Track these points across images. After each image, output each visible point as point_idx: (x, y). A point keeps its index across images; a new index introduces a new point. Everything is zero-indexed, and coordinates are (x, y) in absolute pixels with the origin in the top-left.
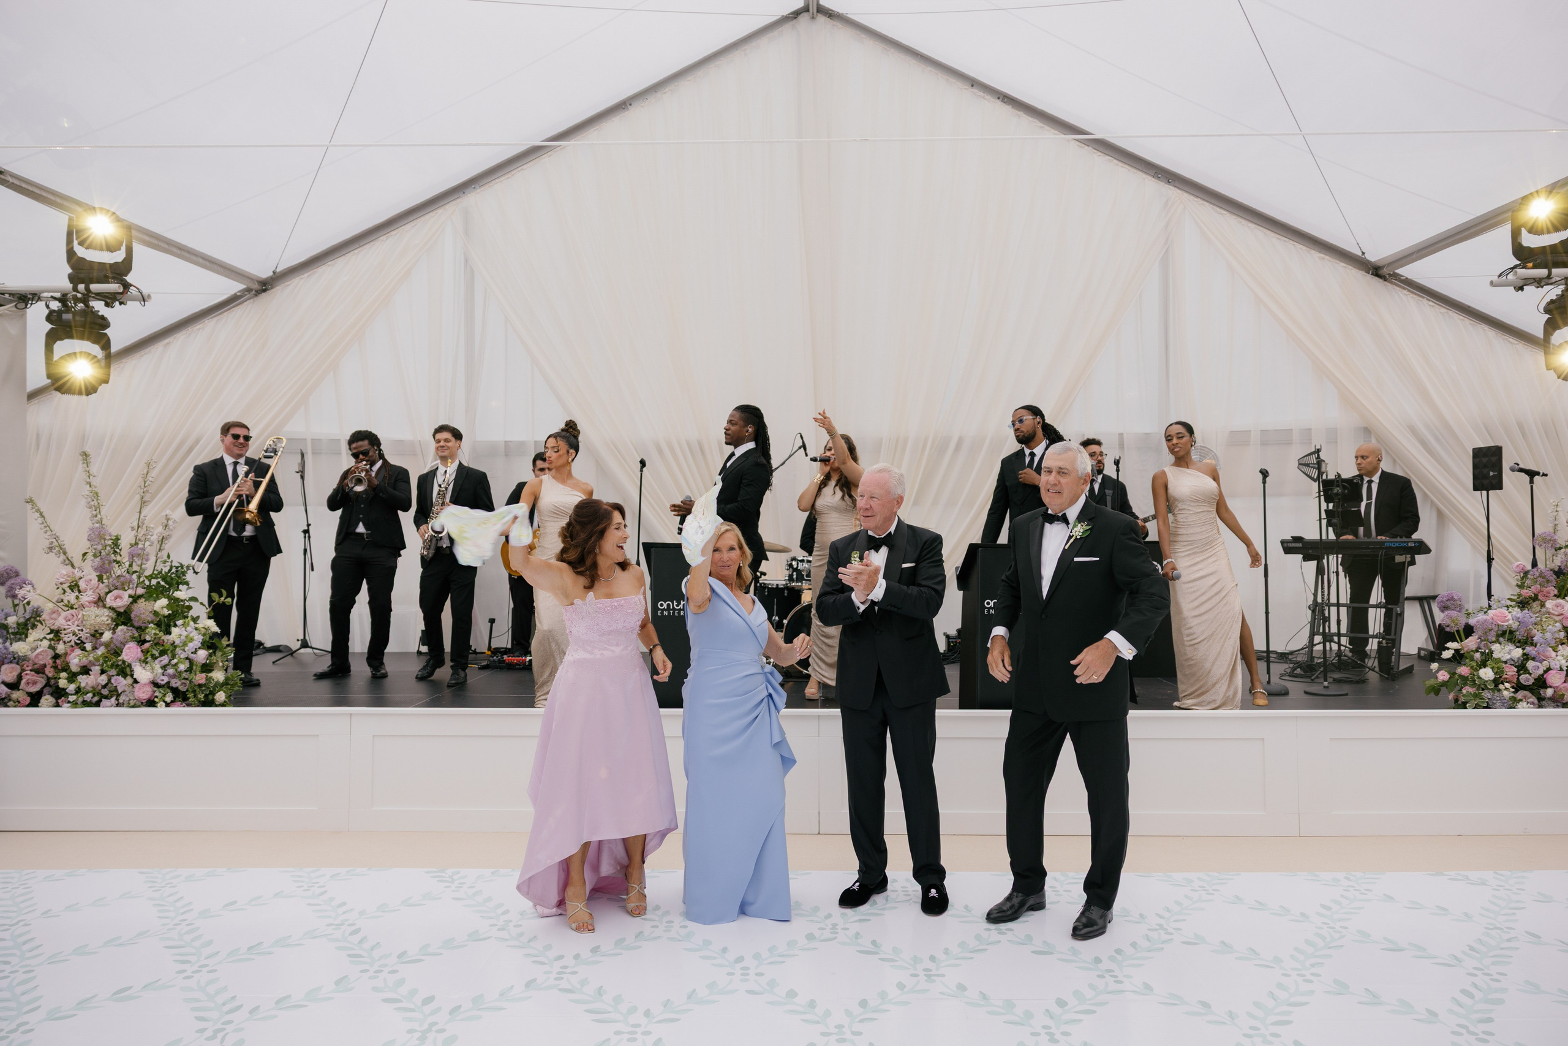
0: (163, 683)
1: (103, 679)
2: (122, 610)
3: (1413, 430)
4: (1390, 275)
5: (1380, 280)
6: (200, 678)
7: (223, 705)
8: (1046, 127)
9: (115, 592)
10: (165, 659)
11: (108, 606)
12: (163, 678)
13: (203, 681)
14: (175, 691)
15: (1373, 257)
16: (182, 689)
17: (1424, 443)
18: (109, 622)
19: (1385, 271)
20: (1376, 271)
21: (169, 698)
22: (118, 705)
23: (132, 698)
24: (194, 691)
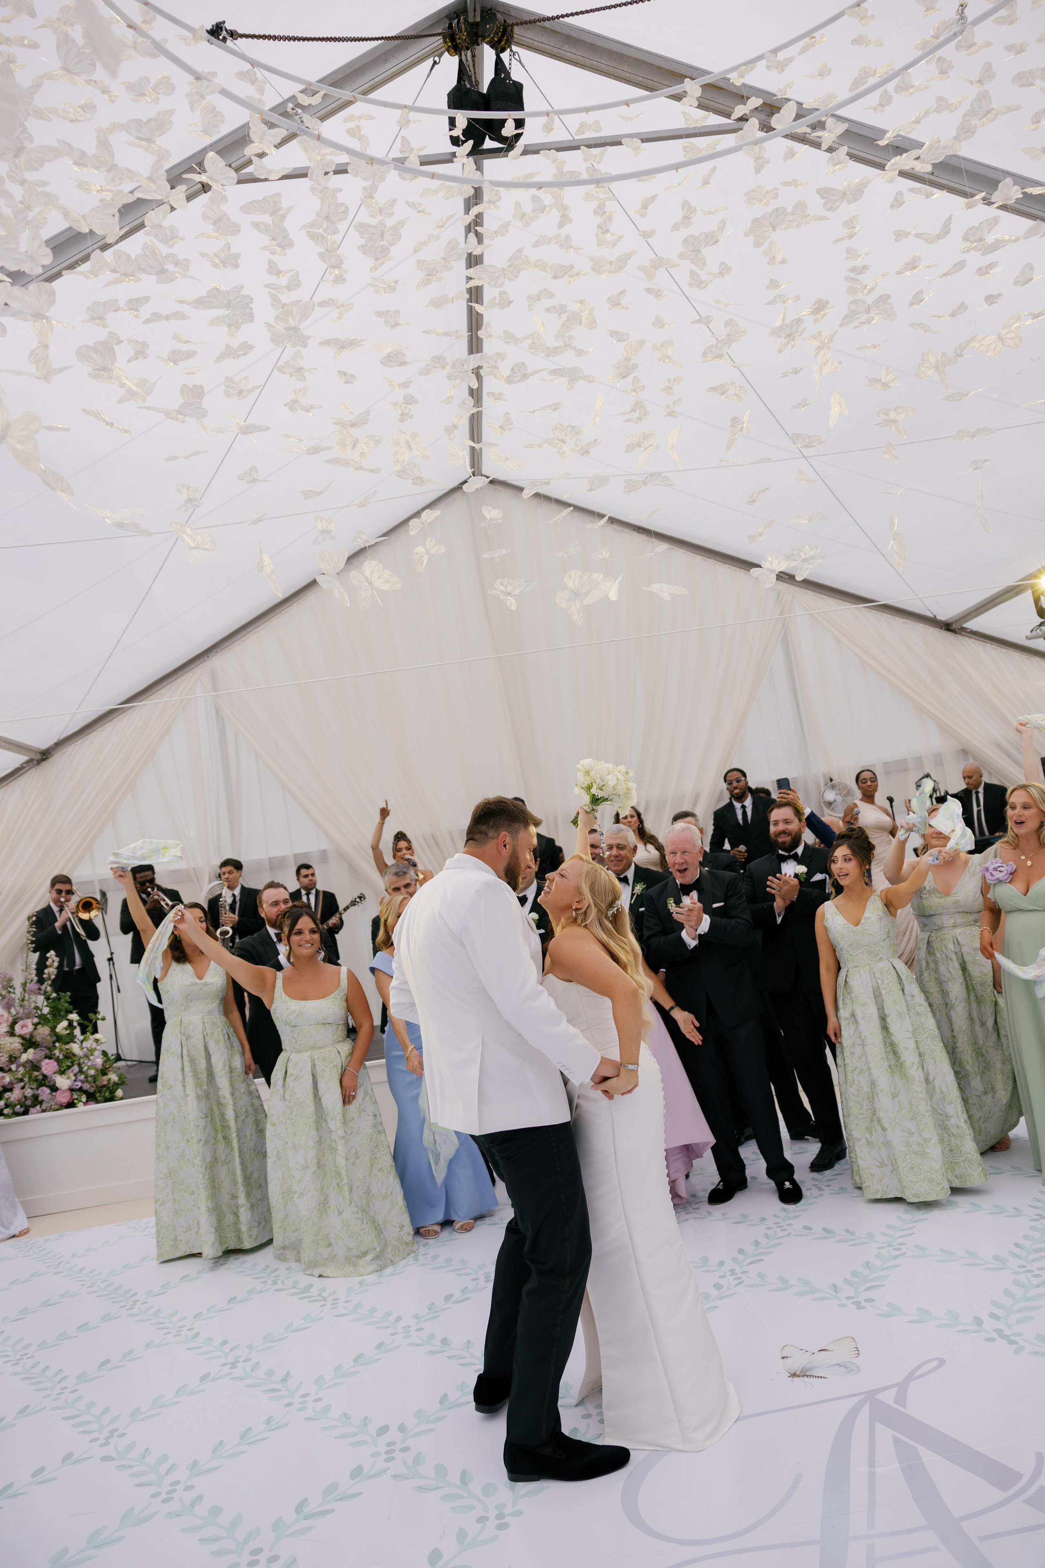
0: (78, 1087)
1: (29, 1092)
2: (28, 1036)
3: (999, 747)
4: (959, 629)
5: (952, 634)
6: (104, 1080)
7: (122, 1099)
8: (676, 548)
9: (21, 1023)
10: (76, 1069)
11: (17, 1034)
12: (76, 1083)
13: (105, 1083)
14: (86, 1092)
15: (943, 616)
16: (92, 1090)
17: (1009, 755)
18: (20, 1047)
19: (954, 627)
20: (948, 627)
21: (84, 1099)
22: (43, 1111)
23: (53, 1104)
24: (100, 1092)
